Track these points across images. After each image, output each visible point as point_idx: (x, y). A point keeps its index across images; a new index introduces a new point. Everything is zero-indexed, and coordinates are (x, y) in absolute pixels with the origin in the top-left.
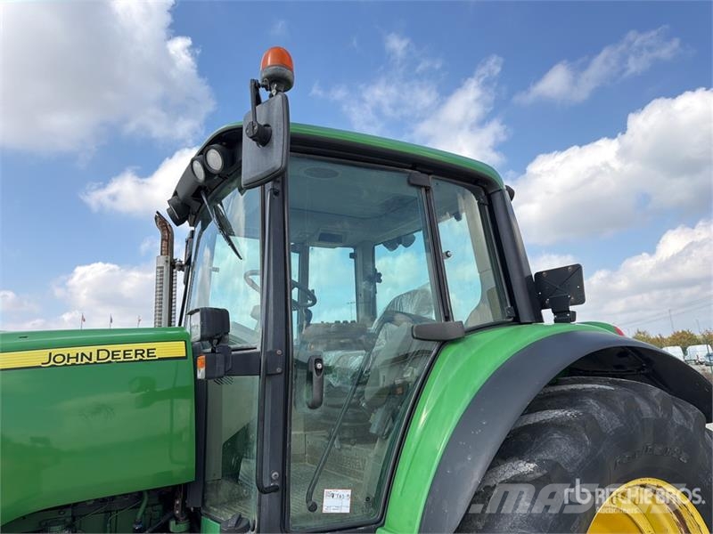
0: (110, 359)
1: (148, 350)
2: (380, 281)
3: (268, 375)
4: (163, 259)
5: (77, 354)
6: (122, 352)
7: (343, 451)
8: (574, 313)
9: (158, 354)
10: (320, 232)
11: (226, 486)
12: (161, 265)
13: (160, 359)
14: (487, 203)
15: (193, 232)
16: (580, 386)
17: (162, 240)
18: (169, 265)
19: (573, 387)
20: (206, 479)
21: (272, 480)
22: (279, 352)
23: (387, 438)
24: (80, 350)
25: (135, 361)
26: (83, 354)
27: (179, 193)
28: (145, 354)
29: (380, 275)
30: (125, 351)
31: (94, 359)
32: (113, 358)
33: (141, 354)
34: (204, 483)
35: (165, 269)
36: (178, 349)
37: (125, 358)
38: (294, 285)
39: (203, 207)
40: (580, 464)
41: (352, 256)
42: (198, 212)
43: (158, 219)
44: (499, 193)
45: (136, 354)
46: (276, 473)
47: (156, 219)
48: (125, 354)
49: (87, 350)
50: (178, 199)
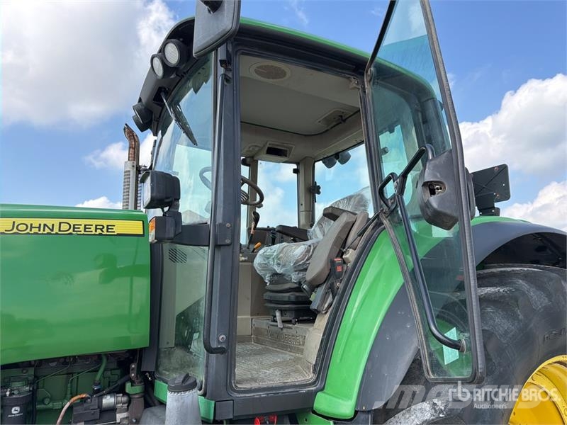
0: (71, 231)
1: (108, 226)
2: (319, 193)
3: (217, 246)
4: (130, 164)
5: (40, 225)
6: (83, 226)
7: (285, 330)
8: (498, 209)
9: (117, 230)
10: (268, 146)
11: (179, 353)
12: (128, 169)
13: (118, 235)
14: (420, 109)
15: (155, 141)
16: (509, 269)
17: (130, 148)
18: (135, 170)
19: (502, 269)
20: (160, 347)
21: (219, 342)
22: (228, 225)
23: (326, 313)
24: (43, 221)
25: (94, 235)
26: (45, 225)
27: (143, 100)
28: (105, 230)
29: (319, 187)
30: (85, 225)
31: (56, 230)
32: (74, 231)
33: (101, 229)
34: (158, 350)
35: (131, 173)
36: (135, 227)
37: (85, 231)
38: (244, 181)
39: (164, 110)
40: (513, 335)
41: (295, 171)
42: (160, 116)
43: (126, 130)
44: (432, 101)
45: (96, 229)
46: (222, 336)
47: (124, 129)
48: (85, 228)
49: (49, 222)
50: (142, 105)
